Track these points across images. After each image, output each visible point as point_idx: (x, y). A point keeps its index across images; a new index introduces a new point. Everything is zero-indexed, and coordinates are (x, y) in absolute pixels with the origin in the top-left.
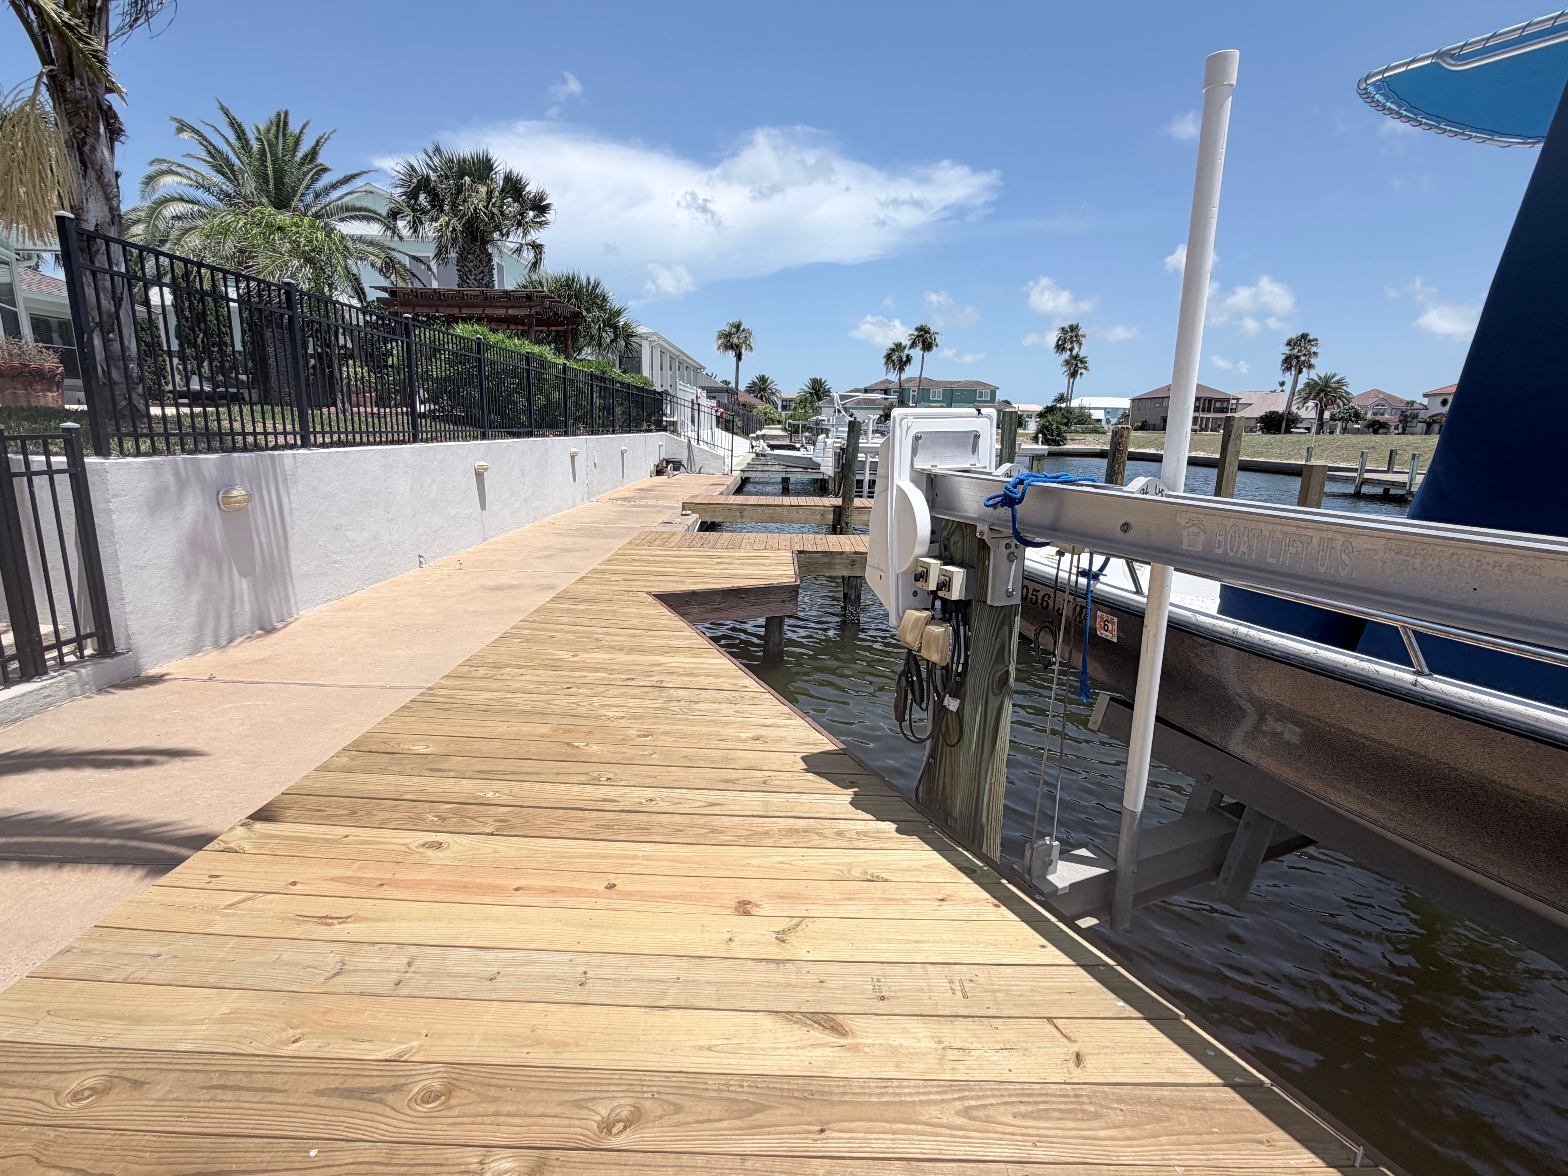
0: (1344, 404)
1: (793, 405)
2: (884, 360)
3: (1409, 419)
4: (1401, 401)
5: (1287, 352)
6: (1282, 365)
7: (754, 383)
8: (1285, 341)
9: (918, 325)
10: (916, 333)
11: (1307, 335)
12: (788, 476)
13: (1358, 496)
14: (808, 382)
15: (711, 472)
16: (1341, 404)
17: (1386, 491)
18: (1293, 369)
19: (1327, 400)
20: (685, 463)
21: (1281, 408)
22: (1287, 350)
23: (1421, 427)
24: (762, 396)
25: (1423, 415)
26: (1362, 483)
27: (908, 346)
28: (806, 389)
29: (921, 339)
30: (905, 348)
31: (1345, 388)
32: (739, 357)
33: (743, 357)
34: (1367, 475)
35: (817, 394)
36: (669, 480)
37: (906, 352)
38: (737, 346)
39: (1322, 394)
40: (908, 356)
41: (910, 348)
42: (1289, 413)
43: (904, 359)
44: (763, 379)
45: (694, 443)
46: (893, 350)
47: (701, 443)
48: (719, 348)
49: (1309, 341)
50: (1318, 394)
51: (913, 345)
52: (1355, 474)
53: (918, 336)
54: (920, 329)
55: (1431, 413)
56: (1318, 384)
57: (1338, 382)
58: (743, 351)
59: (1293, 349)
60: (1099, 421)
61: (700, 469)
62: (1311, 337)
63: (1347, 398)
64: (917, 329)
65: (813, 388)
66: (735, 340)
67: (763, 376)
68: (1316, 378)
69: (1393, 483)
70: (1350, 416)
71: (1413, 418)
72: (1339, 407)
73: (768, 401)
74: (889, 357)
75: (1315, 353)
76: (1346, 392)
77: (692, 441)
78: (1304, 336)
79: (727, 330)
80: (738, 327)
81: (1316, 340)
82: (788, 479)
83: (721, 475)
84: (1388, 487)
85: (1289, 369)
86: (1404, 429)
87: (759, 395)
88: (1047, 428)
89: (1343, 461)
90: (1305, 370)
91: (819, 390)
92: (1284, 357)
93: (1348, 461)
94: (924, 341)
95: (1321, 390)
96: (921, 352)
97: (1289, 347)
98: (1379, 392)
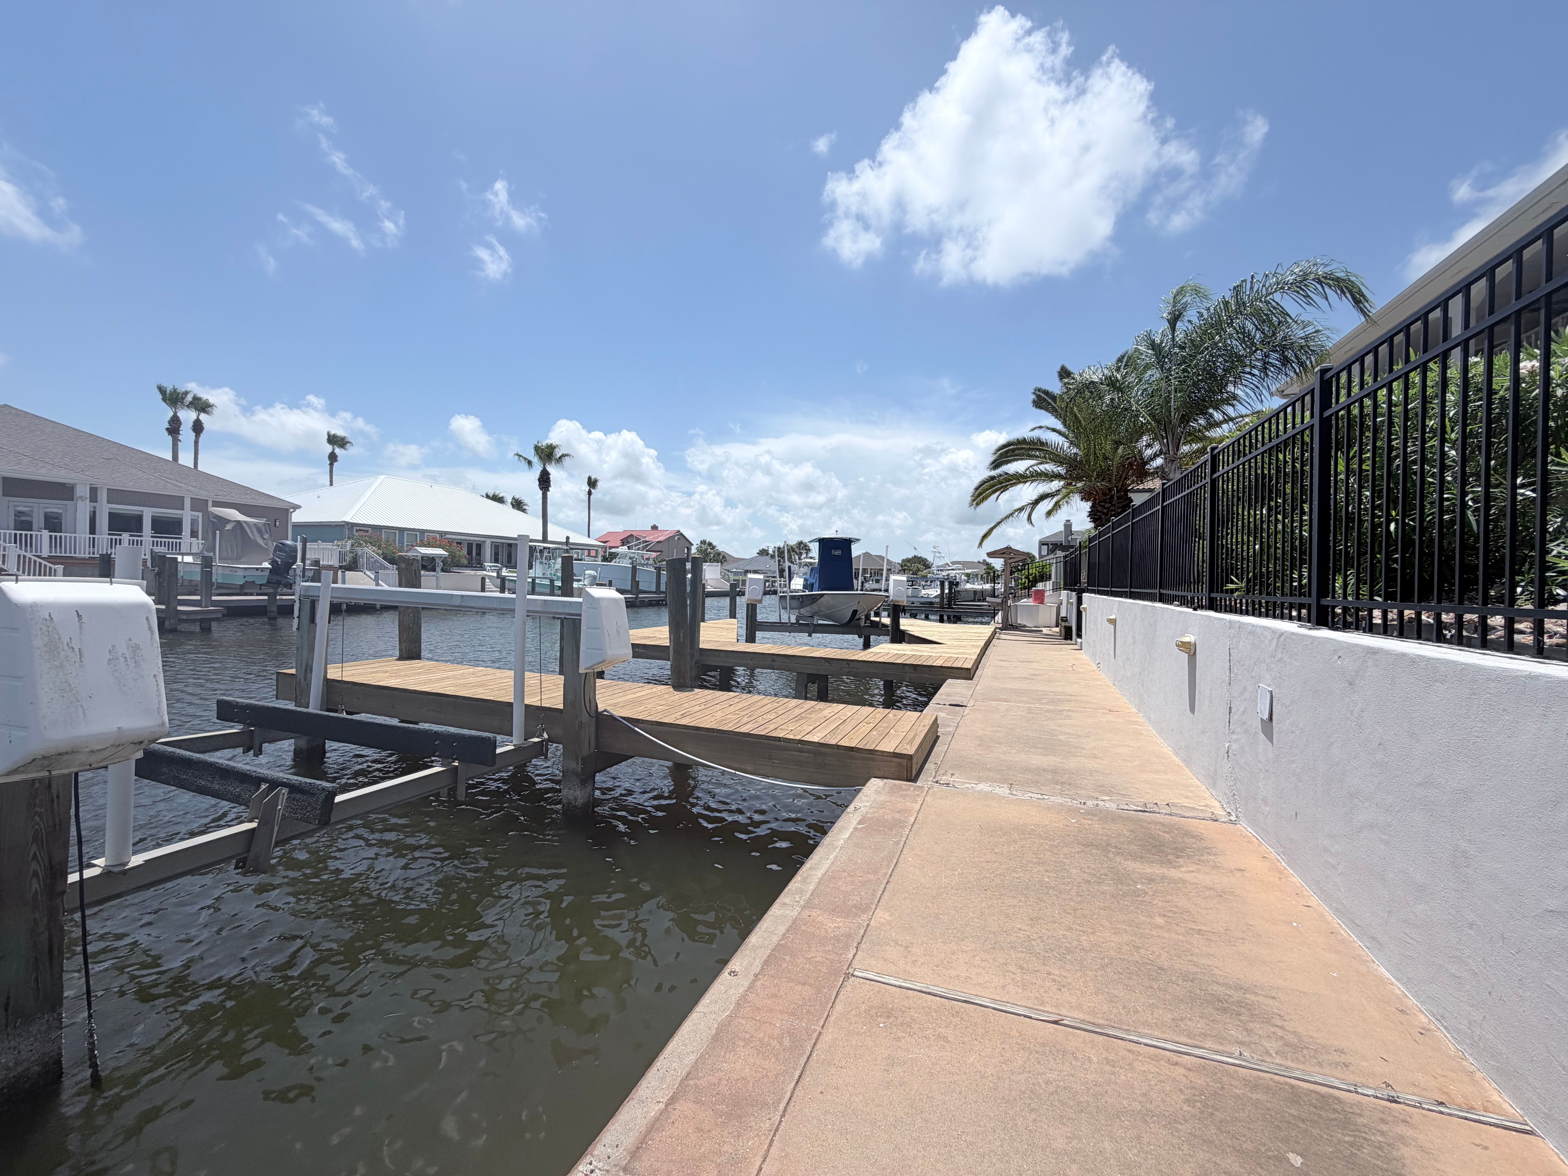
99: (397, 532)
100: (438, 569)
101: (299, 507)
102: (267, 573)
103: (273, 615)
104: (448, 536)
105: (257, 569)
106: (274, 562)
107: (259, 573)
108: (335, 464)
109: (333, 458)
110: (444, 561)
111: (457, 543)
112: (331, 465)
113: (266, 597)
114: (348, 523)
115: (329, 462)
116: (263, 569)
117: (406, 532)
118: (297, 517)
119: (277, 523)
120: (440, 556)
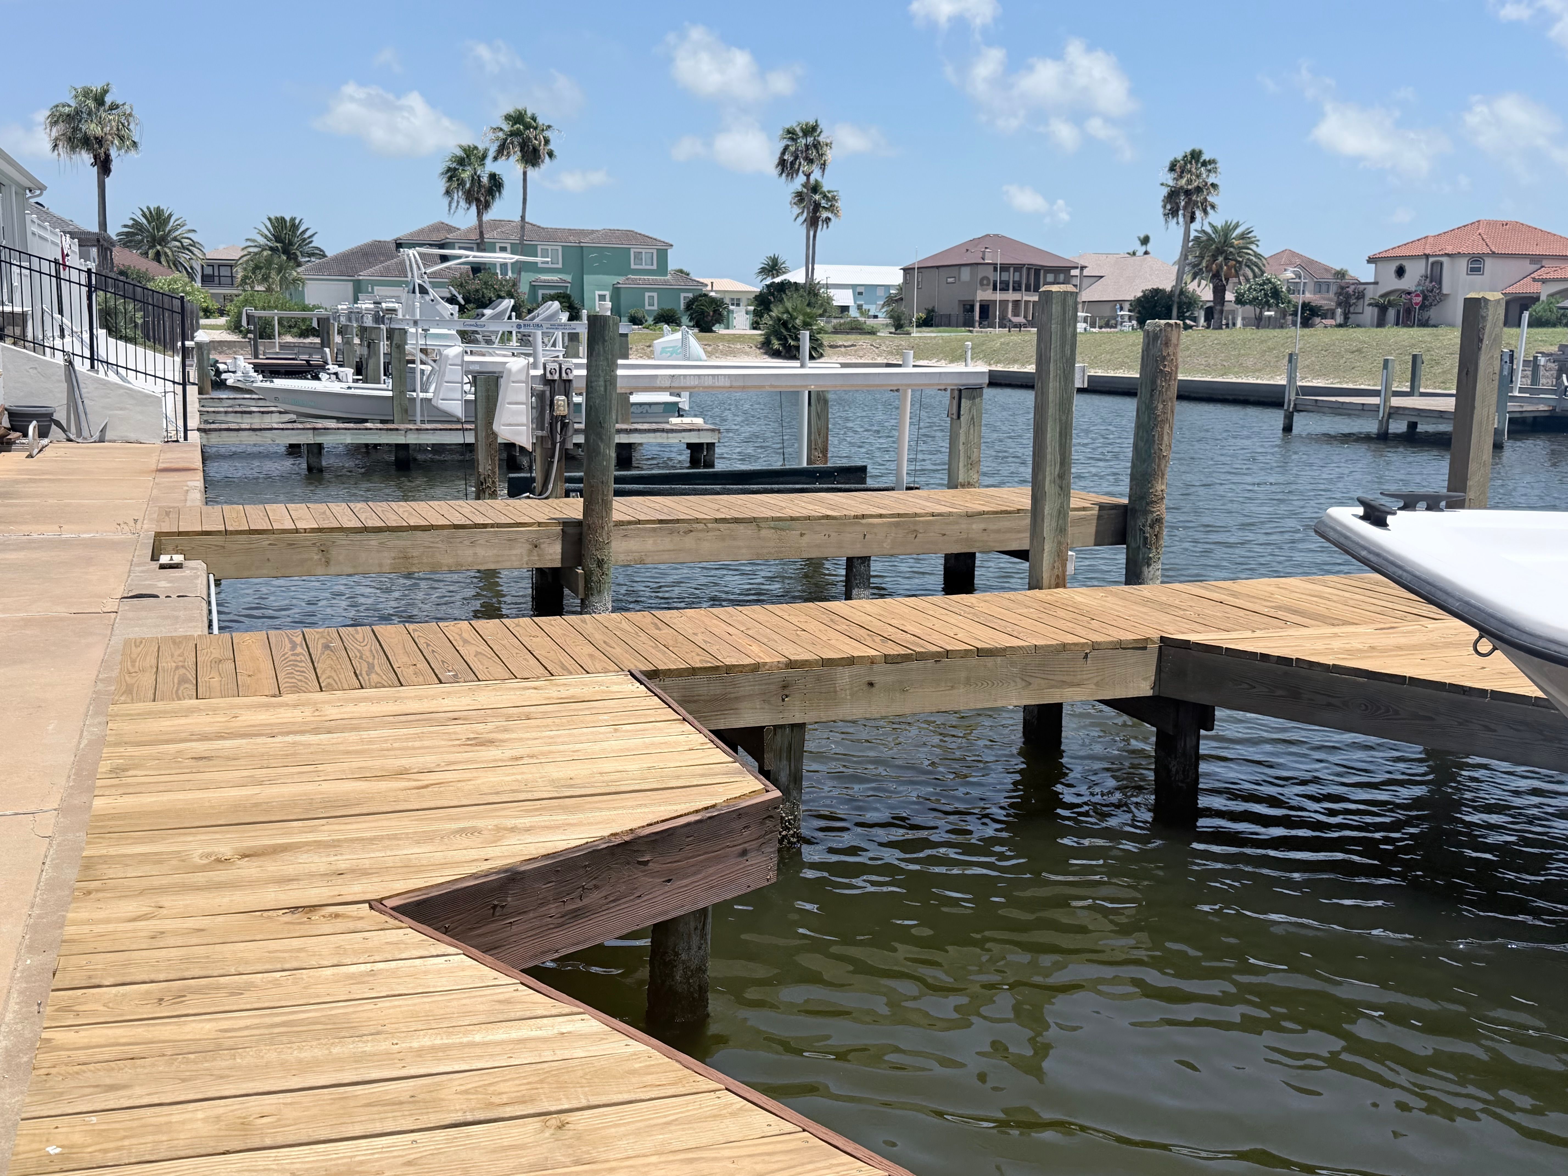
0: (1255, 276)
1: (240, 274)
2: (442, 185)
3: (1353, 301)
4: (1327, 269)
5: (1171, 183)
6: (1164, 207)
7: (136, 224)
8: (1167, 164)
9: (510, 109)
10: (507, 127)
11: (1200, 153)
12: (319, 440)
13: (1383, 438)
14: (266, 227)
15: (132, 436)
16: (1251, 275)
17: (1413, 426)
18: (1181, 212)
19: (1229, 268)
20: (60, 415)
21: (1167, 284)
22: (1169, 179)
23: (1370, 313)
24: (158, 254)
25: (1371, 293)
26: (1390, 415)
27: (491, 154)
28: (262, 241)
29: (516, 140)
30: (484, 157)
31: (1253, 247)
32: (104, 166)
33: (114, 166)
34: (1396, 402)
35: (286, 251)
36: (31, 464)
37: (490, 166)
38: (100, 141)
39: (1220, 259)
40: (493, 177)
41: (495, 159)
42: (1182, 292)
43: (485, 180)
44: (158, 218)
45: (82, 366)
46: (461, 162)
47: (101, 368)
48: (56, 146)
49: (1204, 164)
50: (1214, 258)
51: (502, 150)
52: (1375, 400)
53: (512, 134)
54: (517, 118)
55: (1382, 290)
56: (1213, 240)
57: (1242, 236)
58: (113, 153)
59: (1181, 177)
60: (844, 309)
61: (103, 431)
62: (1205, 157)
63: (1256, 265)
64: (508, 118)
65: (278, 239)
66: (93, 128)
67: (159, 211)
68: (1209, 230)
69: (1420, 412)
70: (1266, 295)
71: (1358, 298)
72: (1248, 280)
73: (176, 265)
74: (452, 174)
75: (1214, 186)
76: (1257, 255)
77: (77, 361)
78: (1195, 155)
79: (73, 103)
80: (100, 101)
81: (1211, 162)
82: (320, 446)
83: (159, 443)
84: (1414, 419)
85: (1174, 212)
86: (1346, 317)
87: (151, 253)
88: (785, 324)
89: (1318, 375)
90: (1199, 214)
91: (291, 243)
92: (1165, 191)
93: (1325, 376)
94: (524, 146)
95: (1219, 251)
96: (519, 168)
97: (1173, 175)
98: (1294, 254)
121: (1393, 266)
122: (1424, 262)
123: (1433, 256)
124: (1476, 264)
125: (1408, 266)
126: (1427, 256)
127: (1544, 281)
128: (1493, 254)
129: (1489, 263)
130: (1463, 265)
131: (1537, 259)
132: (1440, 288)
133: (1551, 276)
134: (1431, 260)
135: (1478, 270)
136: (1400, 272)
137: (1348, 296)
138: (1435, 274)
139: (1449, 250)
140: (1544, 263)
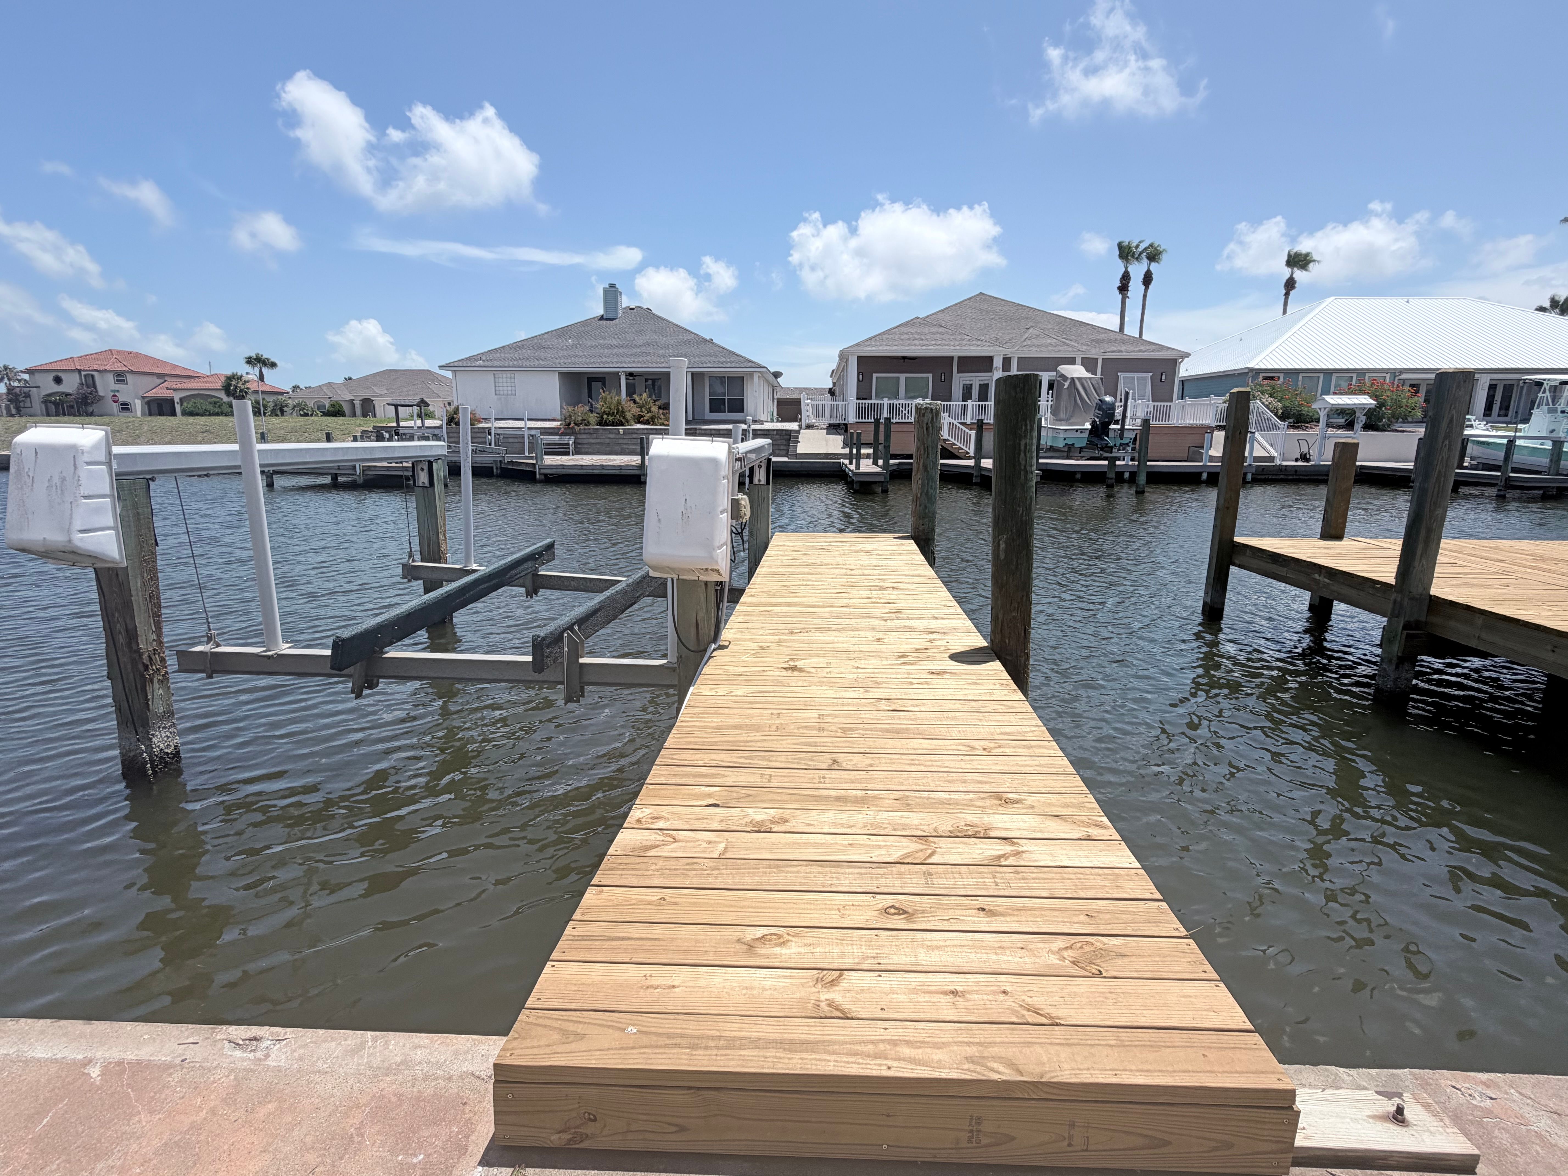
3: (21, 399)
23: (38, 408)
25: (36, 394)
55: (45, 392)
71: (25, 397)
86: (18, 410)
99: (1321, 376)
100: (1358, 426)
101: (1188, 355)
102: (1086, 435)
103: (1110, 482)
104: (1404, 376)
105: (1077, 430)
106: (1093, 424)
107: (1078, 435)
108: (1292, 293)
109: (1290, 284)
110: (1370, 413)
111: (1412, 386)
112: (1287, 294)
113: (1106, 463)
114: (1251, 370)
115: (1284, 292)
116: (1082, 431)
117: (1334, 376)
118: (1186, 370)
119: (1164, 377)
120: (1362, 407)
121: (51, 376)
122: (77, 375)
123: (84, 370)
124: (120, 377)
125: (63, 376)
126: (79, 371)
127: (175, 390)
128: (132, 372)
129: (130, 378)
130: (110, 378)
131: (160, 376)
132: (97, 392)
133: (179, 386)
134: (83, 373)
135: (123, 381)
136: (58, 380)
137: (17, 395)
138: (89, 381)
139: (96, 367)
140: (166, 378)
